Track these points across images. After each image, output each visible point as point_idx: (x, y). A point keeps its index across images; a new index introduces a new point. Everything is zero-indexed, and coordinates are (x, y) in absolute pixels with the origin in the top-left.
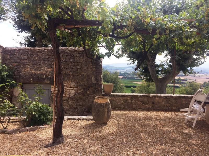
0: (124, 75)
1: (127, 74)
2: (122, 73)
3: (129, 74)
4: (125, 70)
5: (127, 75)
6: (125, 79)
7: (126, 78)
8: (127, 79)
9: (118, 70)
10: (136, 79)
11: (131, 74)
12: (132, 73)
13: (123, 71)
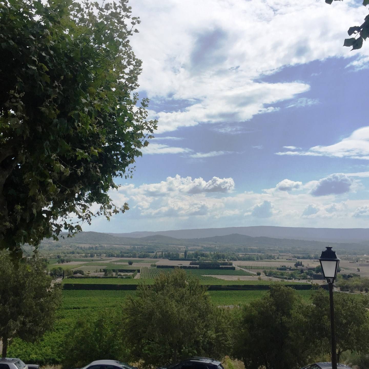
0: (194, 258)
1: (203, 255)
2: (191, 252)
3: (206, 256)
4: (199, 246)
5: (201, 258)
6: (196, 268)
7: (198, 266)
8: (200, 268)
9: (183, 247)
10: (222, 268)
11: (211, 255)
12: (212, 253)
13: (195, 247)
